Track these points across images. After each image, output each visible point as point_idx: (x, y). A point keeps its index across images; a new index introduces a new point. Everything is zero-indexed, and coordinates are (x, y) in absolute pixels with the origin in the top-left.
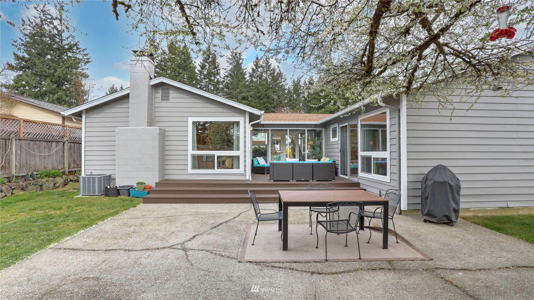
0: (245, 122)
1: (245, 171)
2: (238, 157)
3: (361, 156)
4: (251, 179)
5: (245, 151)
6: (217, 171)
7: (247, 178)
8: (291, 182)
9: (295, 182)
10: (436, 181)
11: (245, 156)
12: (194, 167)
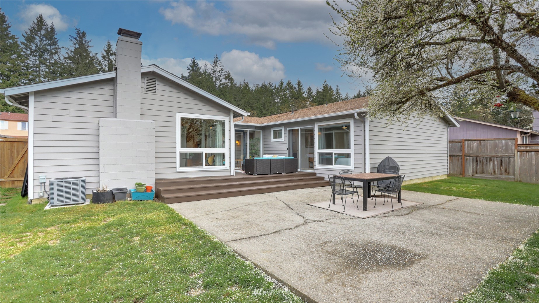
0: (230, 122)
1: (230, 167)
2: (224, 155)
3: (318, 153)
4: (235, 175)
5: (230, 149)
6: (205, 168)
7: (232, 174)
8: (270, 175)
9: (272, 175)
10: (391, 166)
11: (230, 153)
12: (182, 165)
